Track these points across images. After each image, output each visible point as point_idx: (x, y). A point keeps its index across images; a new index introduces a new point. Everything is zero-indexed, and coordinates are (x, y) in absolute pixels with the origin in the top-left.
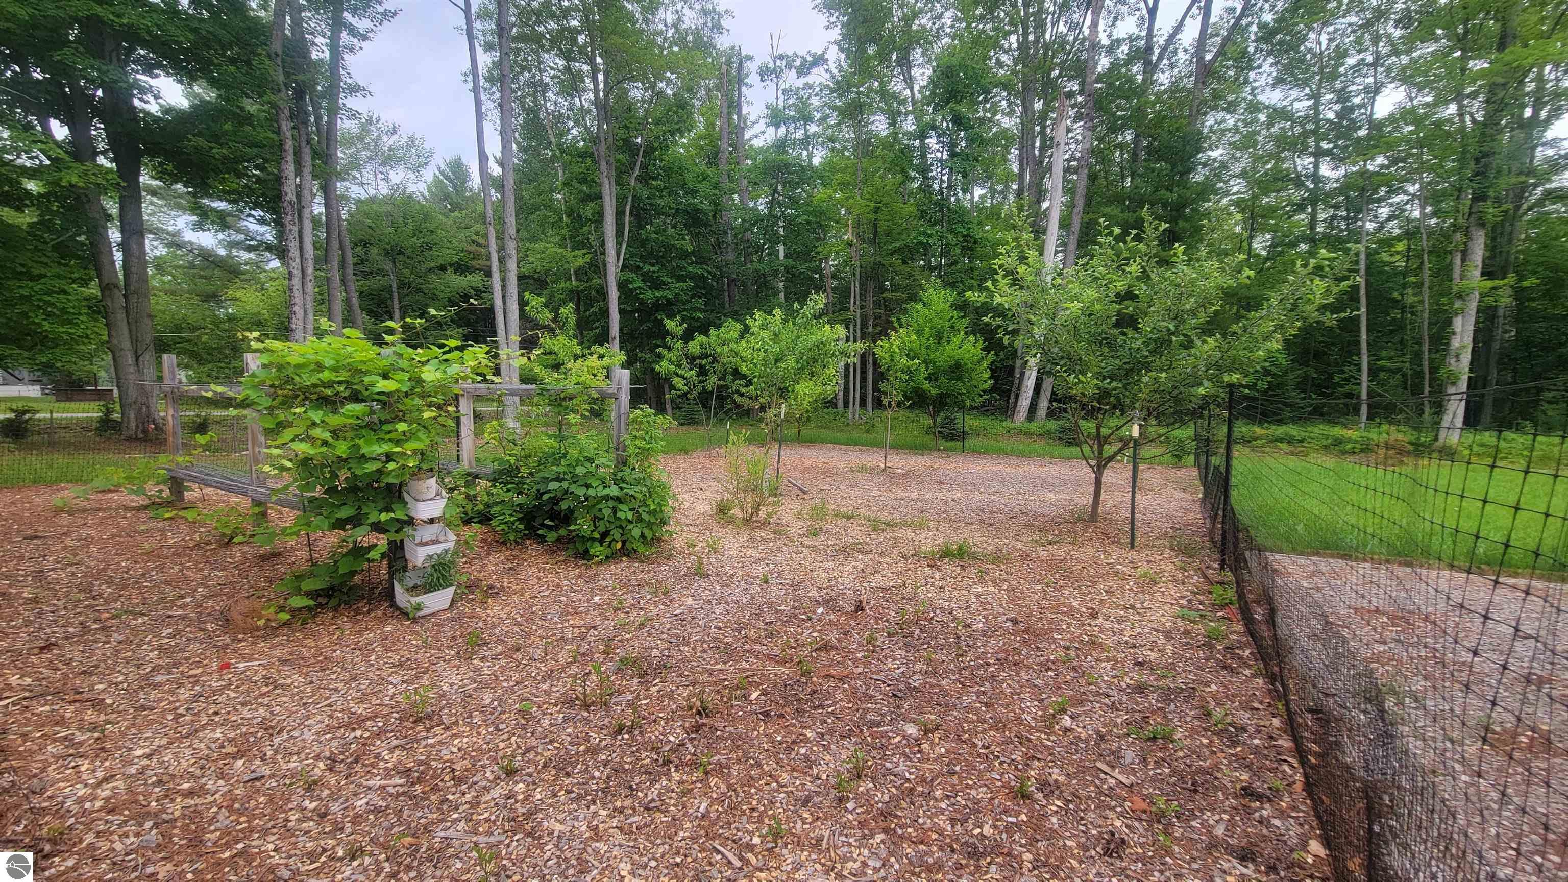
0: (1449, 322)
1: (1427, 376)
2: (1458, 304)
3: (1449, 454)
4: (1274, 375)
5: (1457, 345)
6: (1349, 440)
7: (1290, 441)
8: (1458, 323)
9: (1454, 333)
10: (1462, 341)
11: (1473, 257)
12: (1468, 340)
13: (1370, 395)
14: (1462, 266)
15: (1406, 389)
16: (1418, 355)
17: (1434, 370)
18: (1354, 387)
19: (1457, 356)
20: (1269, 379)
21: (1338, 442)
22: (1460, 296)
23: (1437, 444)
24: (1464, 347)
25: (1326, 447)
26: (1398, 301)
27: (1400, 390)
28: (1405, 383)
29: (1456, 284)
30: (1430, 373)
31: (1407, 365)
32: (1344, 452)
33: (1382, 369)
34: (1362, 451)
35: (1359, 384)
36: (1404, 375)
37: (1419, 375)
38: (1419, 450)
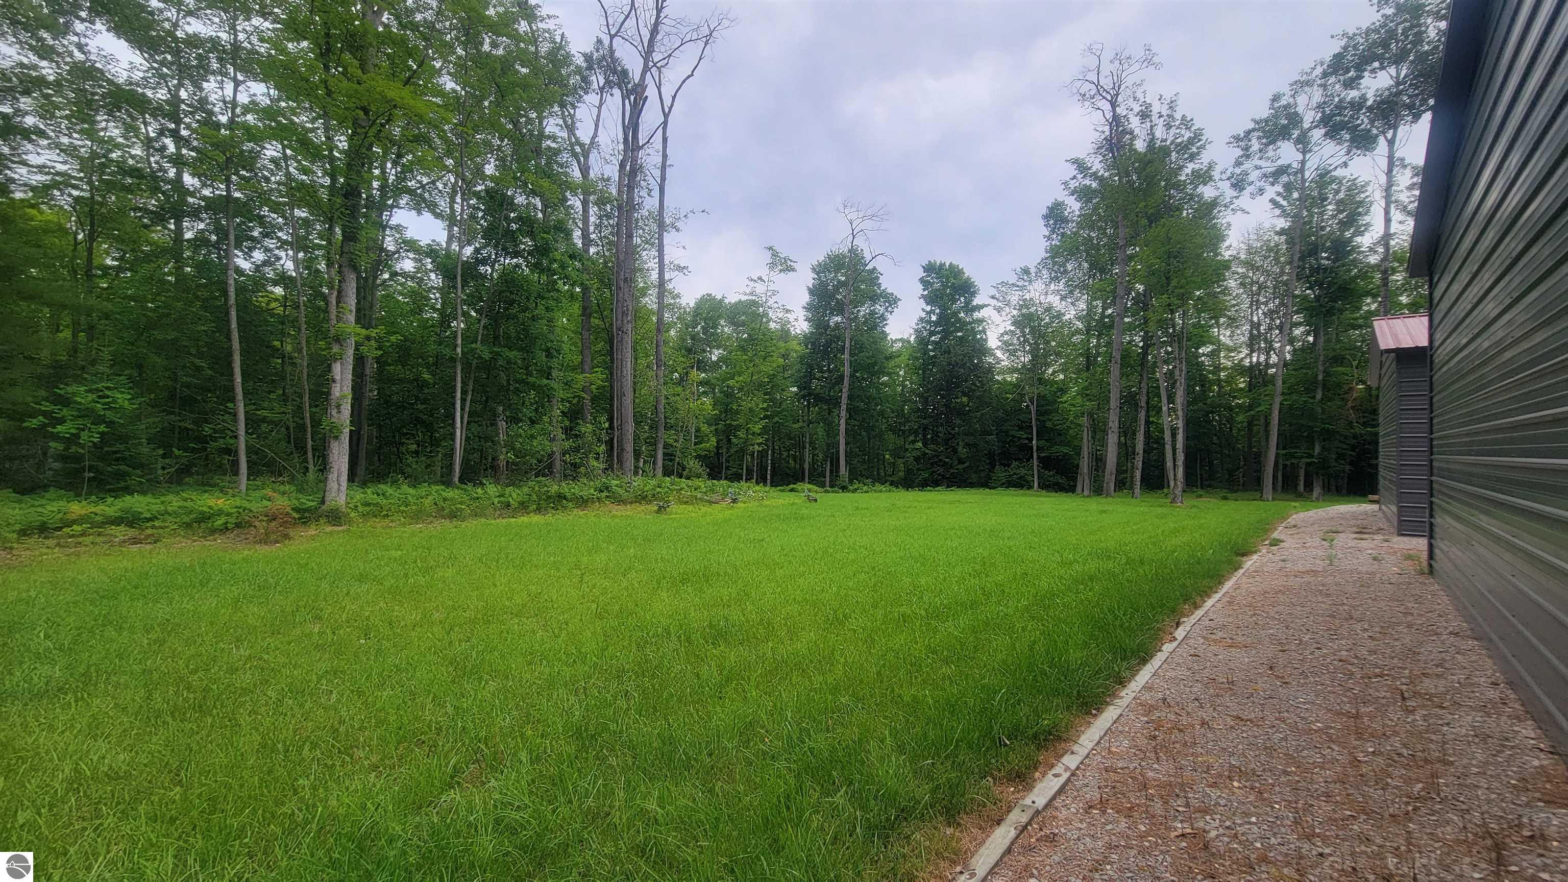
0: (329, 369)
1: (309, 429)
2: (336, 349)
3: (335, 517)
4: (110, 424)
5: (338, 394)
6: (220, 512)
7: (131, 520)
8: (337, 368)
9: (334, 381)
10: (341, 390)
11: (347, 299)
12: (348, 391)
13: (250, 450)
14: (337, 307)
15: (289, 442)
16: (300, 408)
17: (316, 423)
18: (231, 441)
19: (338, 407)
20: (102, 428)
21: (203, 518)
22: (338, 340)
23: (324, 507)
24: (344, 397)
25: (188, 525)
26: (278, 350)
27: (283, 444)
28: (289, 437)
29: (334, 326)
30: (312, 426)
31: (289, 416)
32: (213, 531)
33: (264, 420)
34: (238, 525)
35: (236, 437)
36: (288, 428)
37: (302, 428)
38: (305, 516)
